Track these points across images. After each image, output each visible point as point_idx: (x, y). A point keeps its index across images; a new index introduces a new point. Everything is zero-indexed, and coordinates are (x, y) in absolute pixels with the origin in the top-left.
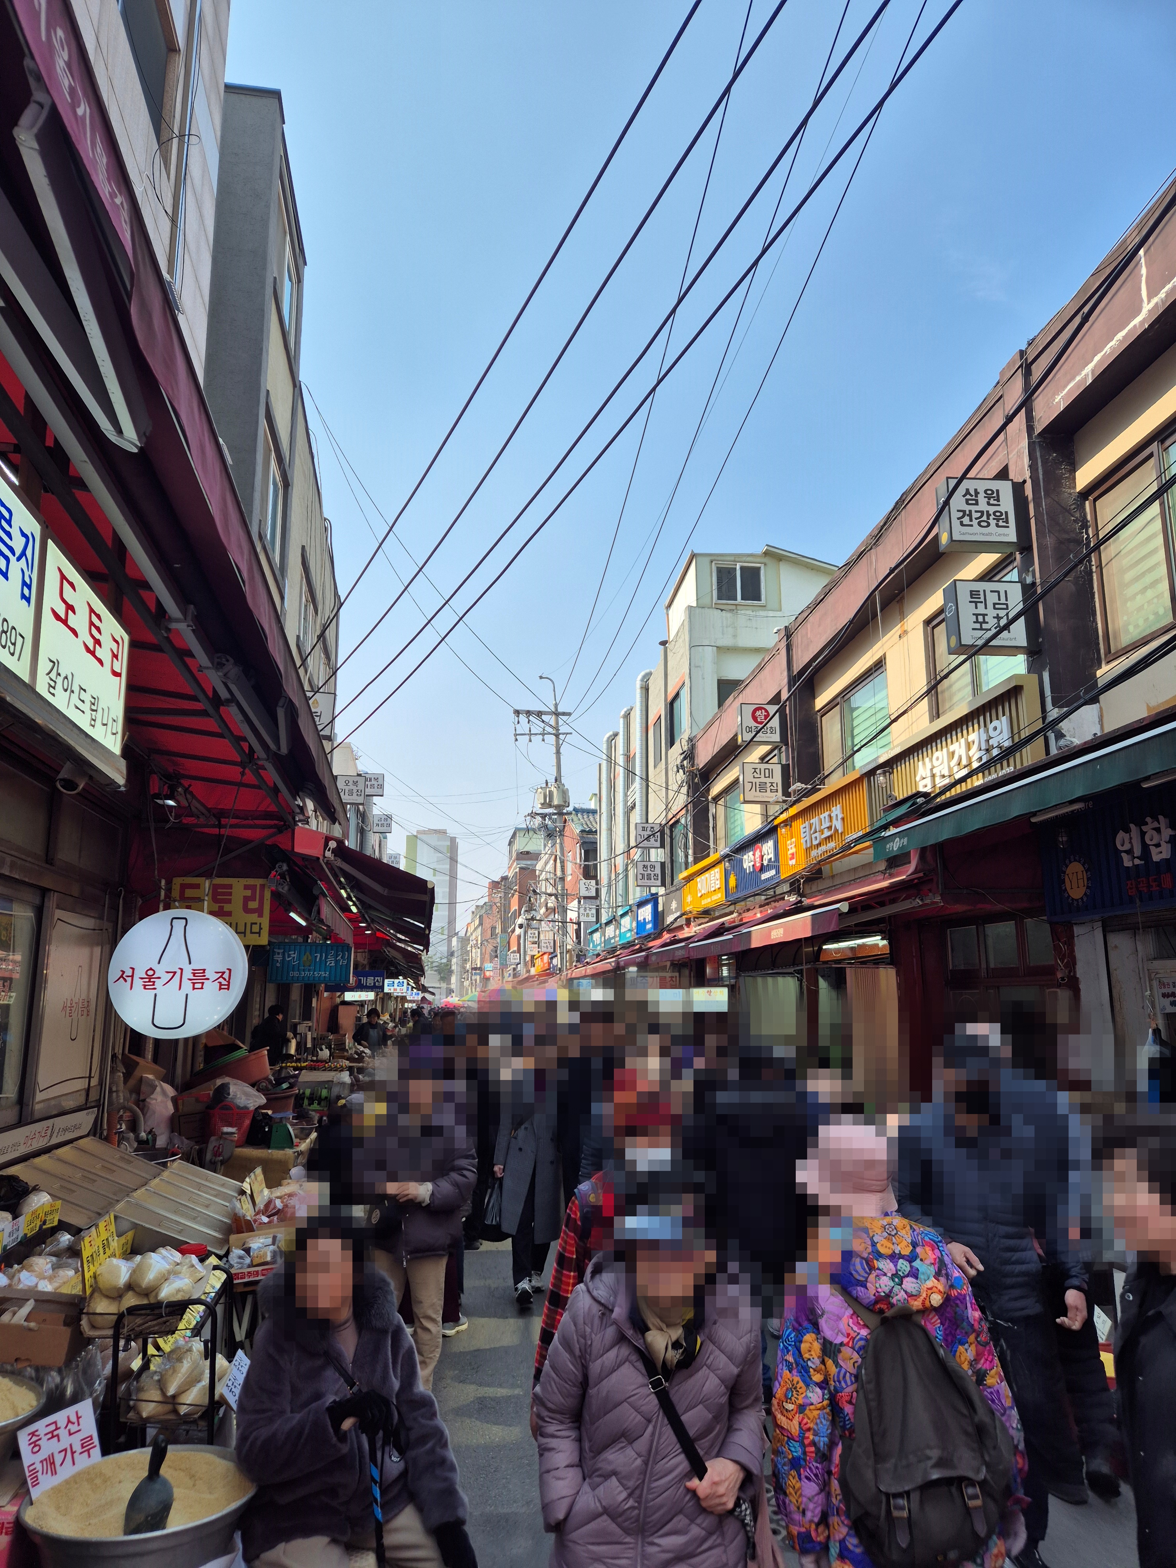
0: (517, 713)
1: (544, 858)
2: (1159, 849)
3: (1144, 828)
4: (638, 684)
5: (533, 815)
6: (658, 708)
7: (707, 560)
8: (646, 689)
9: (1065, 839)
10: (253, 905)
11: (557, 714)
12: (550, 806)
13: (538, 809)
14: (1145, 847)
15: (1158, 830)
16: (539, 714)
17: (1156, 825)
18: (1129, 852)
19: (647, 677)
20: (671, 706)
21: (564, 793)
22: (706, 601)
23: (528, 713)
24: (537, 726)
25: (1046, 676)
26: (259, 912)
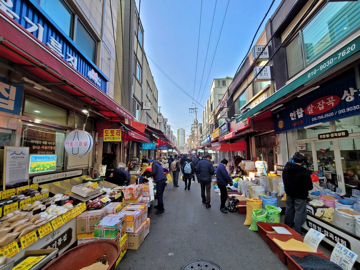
0: (190, 109)
1: (195, 131)
2: (300, 115)
3: (296, 111)
4: (207, 102)
5: (192, 125)
6: (210, 106)
7: (216, 80)
8: (208, 103)
9: (279, 116)
10: (118, 134)
11: (196, 109)
12: (195, 123)
13: (193, 123)
14: (297, 115)
15: (300, 111)
16: (193, 109)
17: (299, 110)
18: (293, 117)
19: (208, 101)
20: (212, 105)
21: (197, 121)
22: (216, 86)
23: (191, 109)
24: (192, 110)
25: (275, 84)
26: (119, 135)
